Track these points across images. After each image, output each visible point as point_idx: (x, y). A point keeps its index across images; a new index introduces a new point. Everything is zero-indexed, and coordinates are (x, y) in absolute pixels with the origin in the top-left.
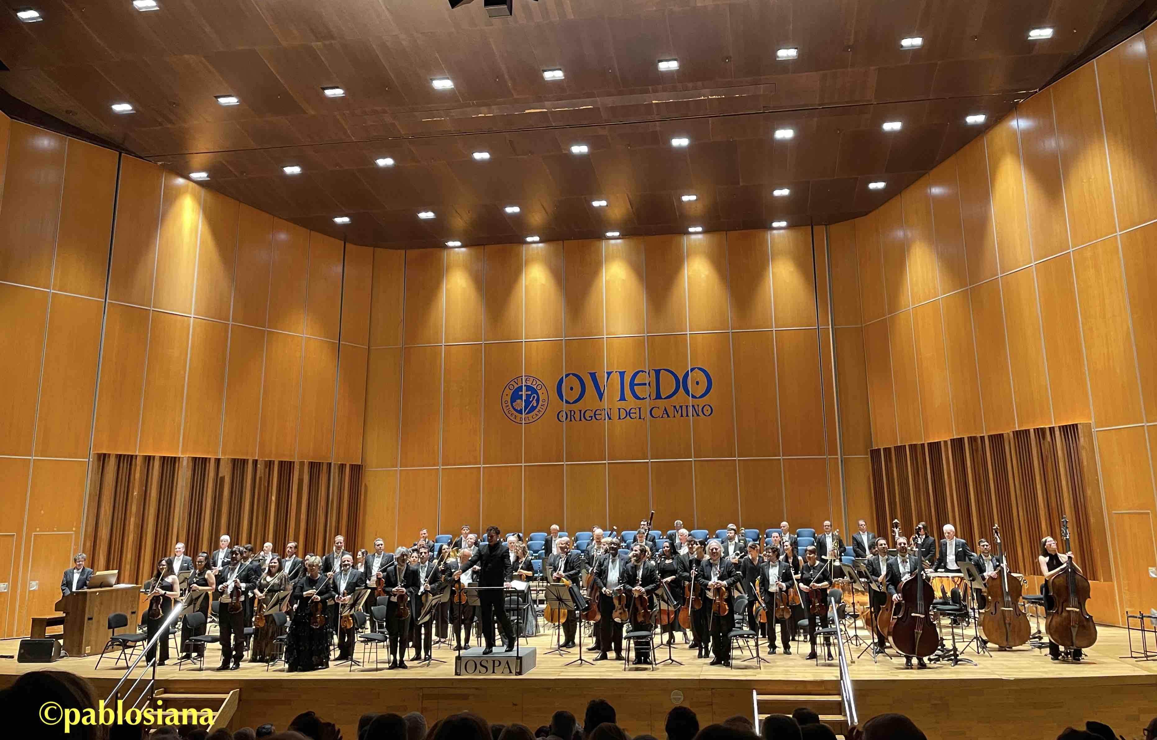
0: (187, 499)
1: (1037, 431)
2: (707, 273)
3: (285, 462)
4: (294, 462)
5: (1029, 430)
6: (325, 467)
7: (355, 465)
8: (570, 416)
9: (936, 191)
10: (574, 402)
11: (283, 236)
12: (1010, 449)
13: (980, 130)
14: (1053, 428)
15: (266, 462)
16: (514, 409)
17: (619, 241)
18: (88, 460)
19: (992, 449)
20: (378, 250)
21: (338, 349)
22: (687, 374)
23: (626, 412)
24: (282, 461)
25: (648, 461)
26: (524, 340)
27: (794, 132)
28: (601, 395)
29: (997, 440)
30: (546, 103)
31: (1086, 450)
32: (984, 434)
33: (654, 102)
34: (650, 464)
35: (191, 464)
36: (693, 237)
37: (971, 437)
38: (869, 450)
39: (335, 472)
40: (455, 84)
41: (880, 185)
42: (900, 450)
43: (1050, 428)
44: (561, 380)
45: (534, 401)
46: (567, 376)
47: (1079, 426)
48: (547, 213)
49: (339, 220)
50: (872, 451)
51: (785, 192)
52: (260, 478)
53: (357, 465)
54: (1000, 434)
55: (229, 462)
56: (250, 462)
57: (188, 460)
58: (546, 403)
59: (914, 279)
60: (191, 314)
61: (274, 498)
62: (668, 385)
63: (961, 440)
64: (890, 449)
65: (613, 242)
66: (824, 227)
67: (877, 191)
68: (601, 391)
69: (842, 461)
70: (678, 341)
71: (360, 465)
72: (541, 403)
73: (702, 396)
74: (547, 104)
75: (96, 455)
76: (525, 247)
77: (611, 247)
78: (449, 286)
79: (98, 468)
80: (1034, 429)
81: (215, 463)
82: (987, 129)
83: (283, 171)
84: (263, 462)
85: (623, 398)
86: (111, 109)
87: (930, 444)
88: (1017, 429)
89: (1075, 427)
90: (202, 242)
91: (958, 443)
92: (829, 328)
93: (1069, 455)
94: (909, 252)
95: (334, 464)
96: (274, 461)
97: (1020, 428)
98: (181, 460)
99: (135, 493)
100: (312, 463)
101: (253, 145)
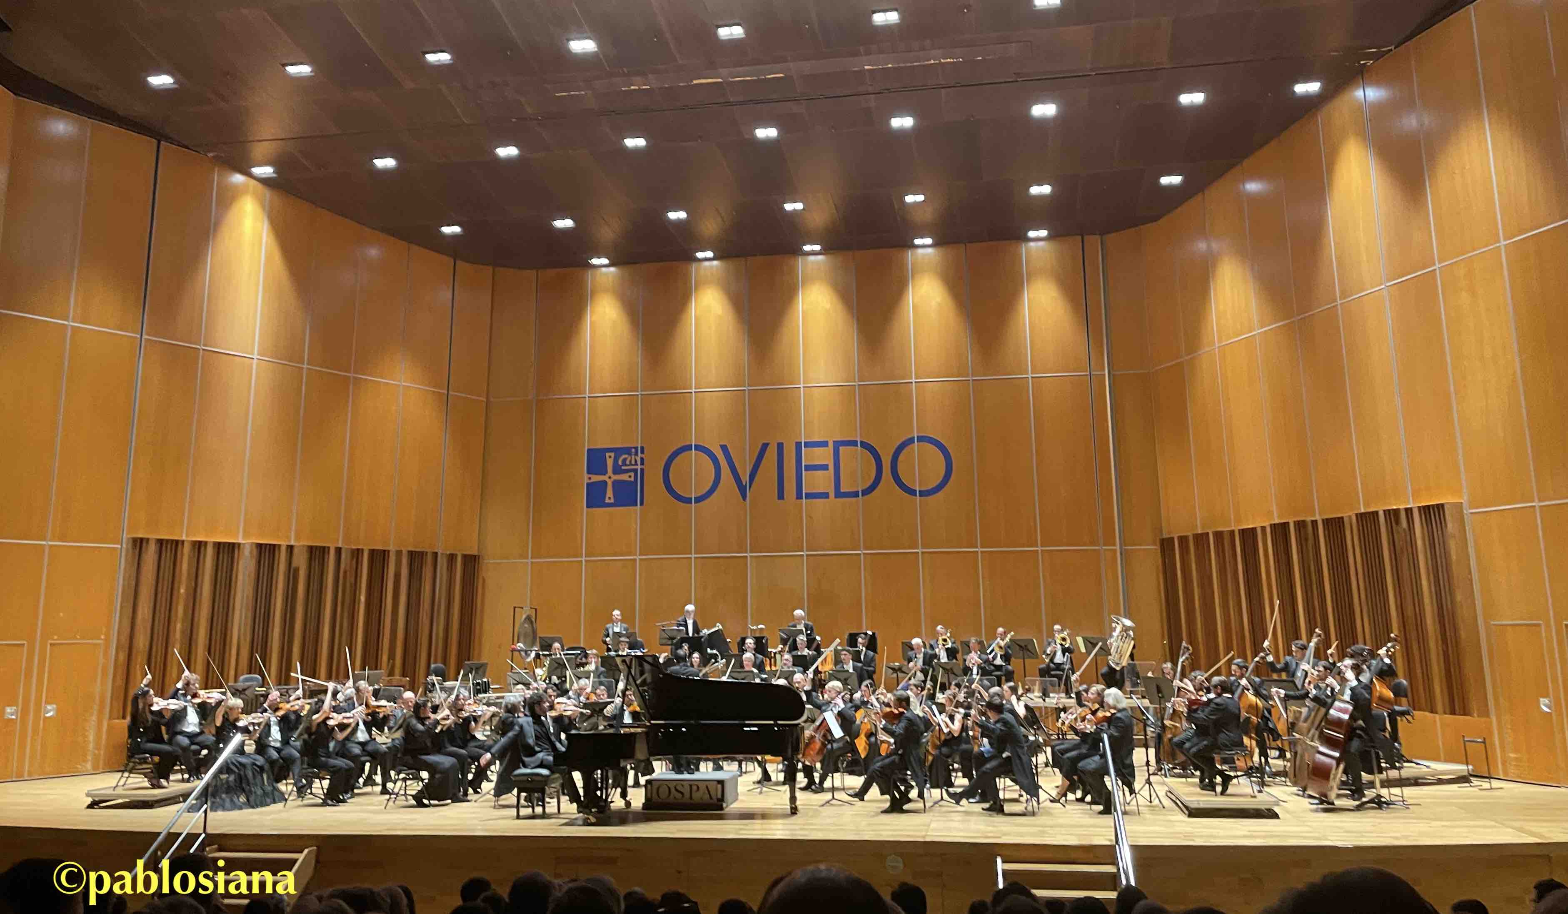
0: (250, 599)
1: (1387, 512)
2: (938, 299)
3: (377, 550)
4: (389, 551)
5: (1377, 513)
6: (429, 558)
7: (469, 555)
9: (1253, 187)
11: (373, 252)
12: (1352, 539)
13: (1312, 103)
14: (1411, 509)
15: (353, 551)
17: (820, 258)
18: (120, 545)
19: (1328, 537)
20: (500, 270)
21: (446, 402)
24: (373, 550)
25: (860, 552)
26: (694, 390)
27: (1058, 107)
29: (1335, 525)
30: (721, 70)
31: (1456, 540)
32: (1318, 517)
33: (866, 67)
34: (862, 555)
35: (255, 552)
36: (920, 251)
37: (1298, 521)
38: (1158, 538)
39: (442, 563)
40: (599, 45)
41: (1176, 179)
42: (1201, 539)
43: (1406, 510)
47: (1446, 507)
48: (723, 220)
49: (447, 230)
50: (1162, 540)
51: (1046, 189)
52: (345, 572)
53: (472, 555)
54: (1339, 518)
55: (305, 550)
56: (332, 552)
57: (251, 547)
59: (1221, 307)
60: (253, 354)
61: (363, 598)
63: (1285, 525)
64: (1186, 537)
65: (812, 258)
66: (1098, 237)
67: (1170, 188)
69: (1121, 554)
70: (900, 391)
71: (476, 555)
74: (724, 71)
75: (131, 541)
76: (694, 265)
77: (809, 266)
78: (594, 318)
79: (134, 558)
80: (1384, 511)
81: (287, 551)
82: (1322, 102)
83: (373, 165)
84: (349, 551)
86: (147, 82)
87: (1243, 532)
88: (1363, 511)
89: (1440, 507)
90: (268, 259)
91: (1280, 530)
92: (1104, 375)
93: (1432, 545)
94: (1214, 271)
95: (442, 554)
96: (363, 550)
97: (1365, 509)
98: (242, 546)
99: (182, 591)
100: (412, 551)
101: (333, 129)
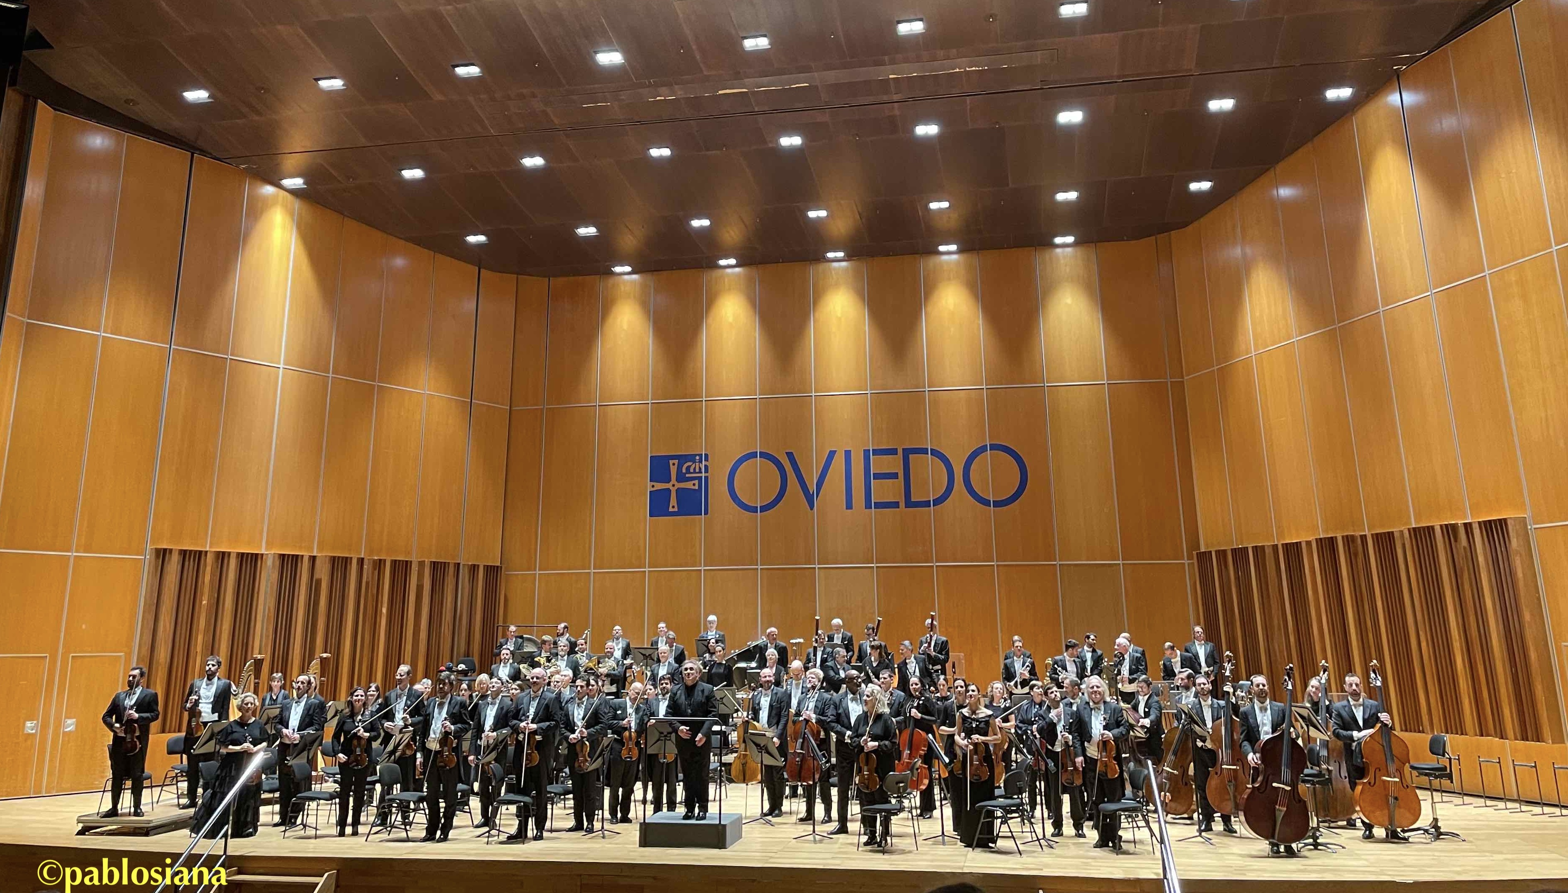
0: (272, 610)
1: (1446, 527)
3: (399, 561)
4: (411, 562)
5: (1433, 527)
6: (452, 569)
7: (491, 566)
9: (1286, 192)
11: (399, 261)
12: (1405, 556)
13: (1345, 109)
14: (1470, 524)
15: (374, 561)
17: (845, 264)
18: (143, 556)
19: (1379, 553)
20: (523, 278)
21: (469, 411)
24: (396, 561)
25: (873, 565)
26: (708, 398)
27: (1085, 114)
29: (1385, 541)
30: (747, 80)
31: (1521, 555)
32: (1367, 533)
33: (891, 76)
35: (277, 563)
37: (1347, 536)
38: (1195, 553)
39: (464, 575)
40: (626, 57)
41: (1205, 185)
42: (1239, 553)
43: (1465, 524)
47: (1509, 522)
48: (746, 227)
49: (472, 239)
50: (1200, 555)
51: (1072, 196)
52: (367, 583)
53: (494, 566)
54: (1388, 533)
55: (328, 560)
56: (354, 562)
57: (274, 557)
59: (1257, 314)
60: (280, 364)
61: (384, 610)
63: (1332, 541)
64: (1224, 552)
65: (836, 265)
67: (1200, 194)
71: (498, 567)
74: (749, 81)
75: (154, 551)
79: (157, 568)
80: (1441, 526)
81: (309, 561)
82: (1354, 107)
83: (401, 176)
84: (371, 561)
86: (183, 97)
87: (1286, 546)
88: (1415, 526)
89: (1503, 523)
90: (296, 268)
91: (1327, 546)
93: (1496, 561)
94: (1252, 278)
95: (464, 565)
96: (385, 560)
97: (1419, 524)
98: (264, 557)
99: (204, 602)
100: (434, 562)
101: (363, 141)
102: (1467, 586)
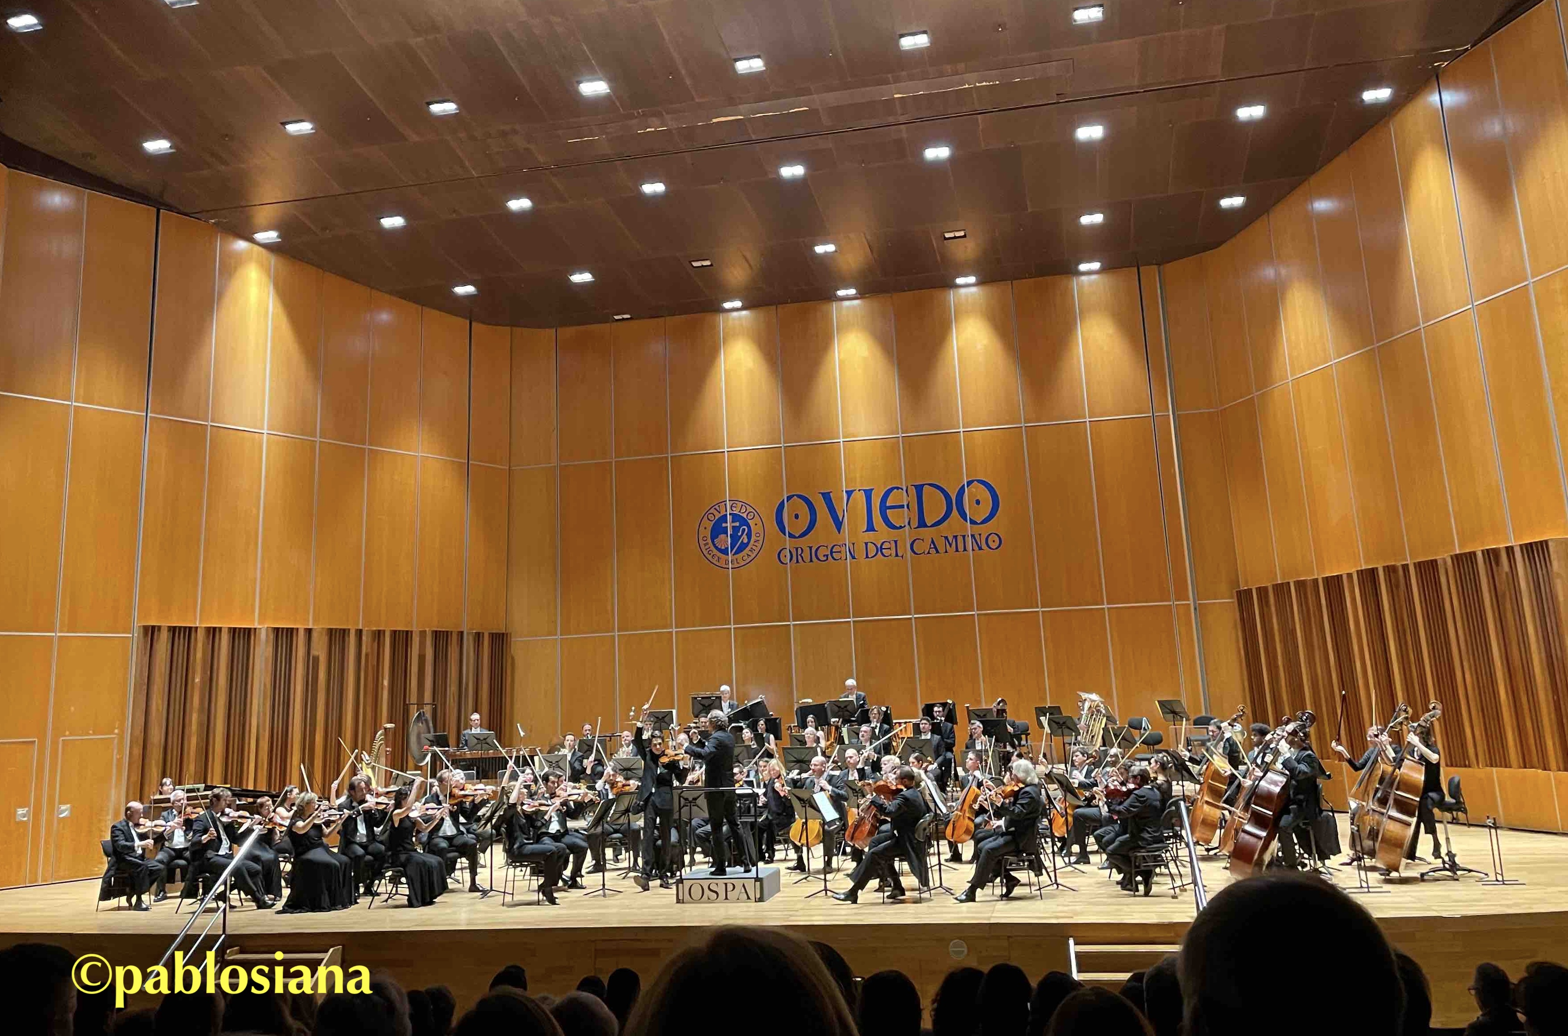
0: (268, 686)
1: (1487, 553)
2: (985, 341)
3: (399, 631)
4: (412, 632)
5: (1474, 553)
6: (455, 637)
7: (496, 634)
8: (797, 556)
9: (1322, 205)
10: (799, 537)
11: (384, 317)
12: (1448, 582)
13: (1384, 112)
14: (1512, 548)
15: (374, 632)
16: (716, 548)
17: (857, 302)
18: (131, 635)
19: (1421, 583)
20: (518, 330)
21: (466, 472)
22: (961, 491)
23: (876, 546)
24: (395, 632)
25: (911, 616)
26: (726, 450)
27: (1105, 129)
28: (839, 525)
29: (1428, 570)
30: (742, 106)
31: (1562, 578)
32: (1409, 562)
33: (896, 96)
34: (913, 620)
35: (272, 636)
36: (963, 291)
37: (1387, 566)
38: (1234, 591)
39: (469, 644)
40: (612, 87)
41: (1236, 201)
42: (1281, 589)
43: (1507, 548)
44: (782, 505)
45: (744, 536)
46: (789, 498)
47: (1550, 544)
48: (750, 265)
49: (460, 290)
50: (1239, 593)
51: (1097, 218)
52: (367, 655)
53: (499, 634)
54: (1432, 561)
55: (324, 633)
56: (353, 634)
57: (267, 632)
58: (761, 538)
59: (1293, 337)
60: (263, 429)
61: (386, 683)
62: (935, 507)
63: (1373, 572)
64: (1265, 589)
65: (847, 303)
66: (1156, 266)
67: (1232, 212)
68: (839, 520)
69: (1195, 609)
70: (948, 441)
71: (503, 634)
72: (753, 538)
73: (984, 522)
74: (744, 107)
75: (142, 630)
76: (721, 317)
77: (844, 312)
79: (145, 649)
80: (1483, 551)
81: (305, 635)
82: (1394, 108)
83: (379, 223)
84: (370, 633)
85: (871, 528)
86: (142, 147)
87: (1327, 580)
88: (1458, 552)
89: (1544, 544)
90: (275, 328)
91: (1369, 577)
92: (1169, 415)
93: (1537, 587)
94: (1283, 298)
95: (468, 634)
96: (384, 631)
97: (1460, 550)
98: (257, 632)
99: (197, 680)
100: (436, 631)
101: (336, 188)
102: (1509, 615)
